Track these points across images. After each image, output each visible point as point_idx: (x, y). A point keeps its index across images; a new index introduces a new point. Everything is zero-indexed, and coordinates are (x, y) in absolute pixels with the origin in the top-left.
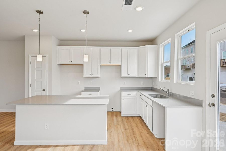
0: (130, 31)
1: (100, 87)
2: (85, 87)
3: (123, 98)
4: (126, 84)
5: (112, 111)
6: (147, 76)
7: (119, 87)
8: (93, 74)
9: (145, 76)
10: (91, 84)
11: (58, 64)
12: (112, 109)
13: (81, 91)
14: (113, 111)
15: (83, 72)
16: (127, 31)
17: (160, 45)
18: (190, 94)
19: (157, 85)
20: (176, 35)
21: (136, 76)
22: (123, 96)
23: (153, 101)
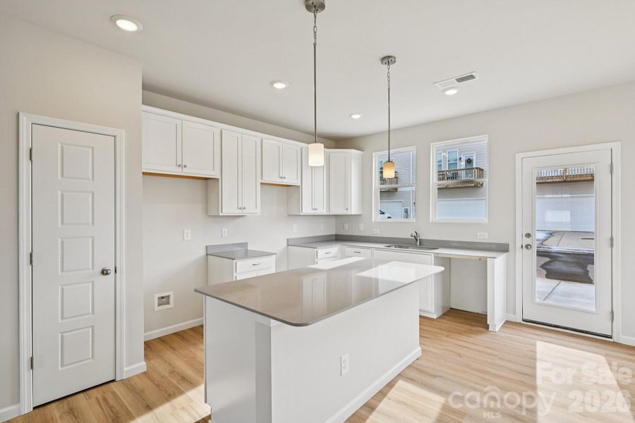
1: (247, 243)
2: (208, 247)
4: (296, 231)
9: (345, 212)
17: (374, 154)
18: (478, 237)
19: (361, 230)
20: (432, 144)
21: (325, 212)
22: (319, 257)
23: (433, 254)
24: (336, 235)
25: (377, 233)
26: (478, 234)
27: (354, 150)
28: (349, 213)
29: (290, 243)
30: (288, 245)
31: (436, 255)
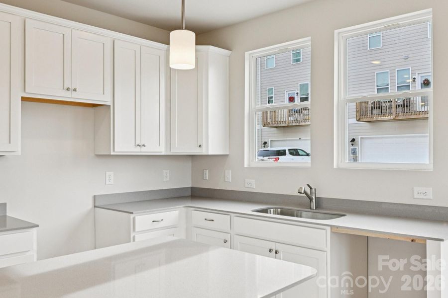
4: (113, 182)
6: (204, 151)
17: (247, 54)
18: (416, 196)
19: (228, 181)
20: (336, 32)
21: (162, 150)
22: (137, 230)
23: (328, 228)
24: (192, 189)
25: (253, 185)
26: (416, 189)
27: (211, 48)
28: (204, 153)
29: (99, 203)
30: (95, 207)
31: (335, 230)
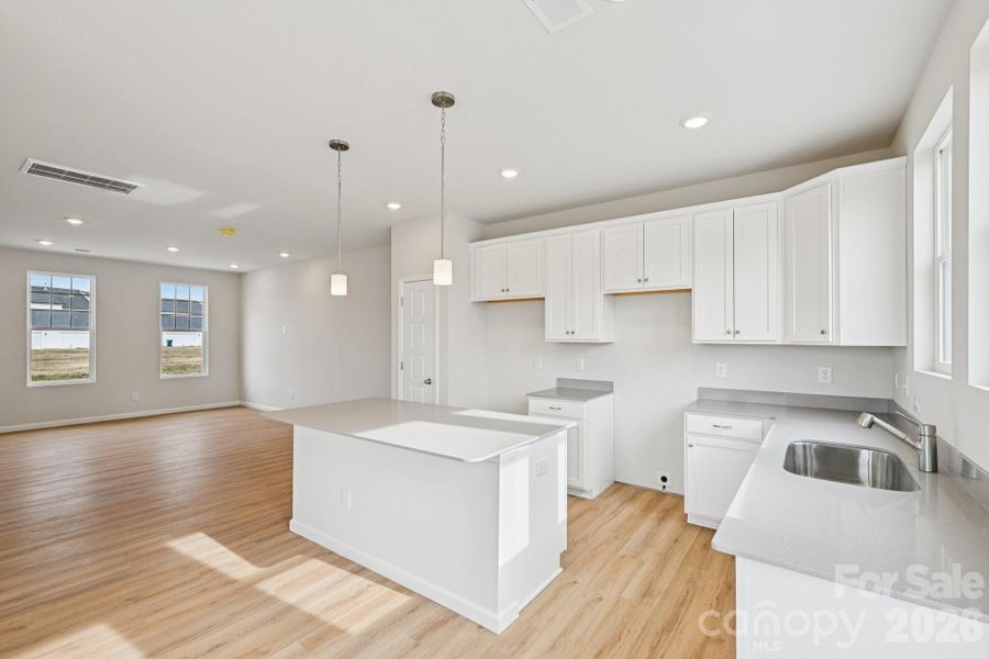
0: (695, 123)
1: (612, 383)
2: (559, 380)
3: (690, 439)
4: (725, 376)
5: (661, 489)
6: (831, 340)
7: (696, 391)
8: (577, 332)
9: (819, 340)
10: (581, 369)
11: (472, 300)
12: (664, 479)
13: (528, 395)
14: (667, 490)
15: (543, 327)
16: (682, 124)
30: (699, 400)
